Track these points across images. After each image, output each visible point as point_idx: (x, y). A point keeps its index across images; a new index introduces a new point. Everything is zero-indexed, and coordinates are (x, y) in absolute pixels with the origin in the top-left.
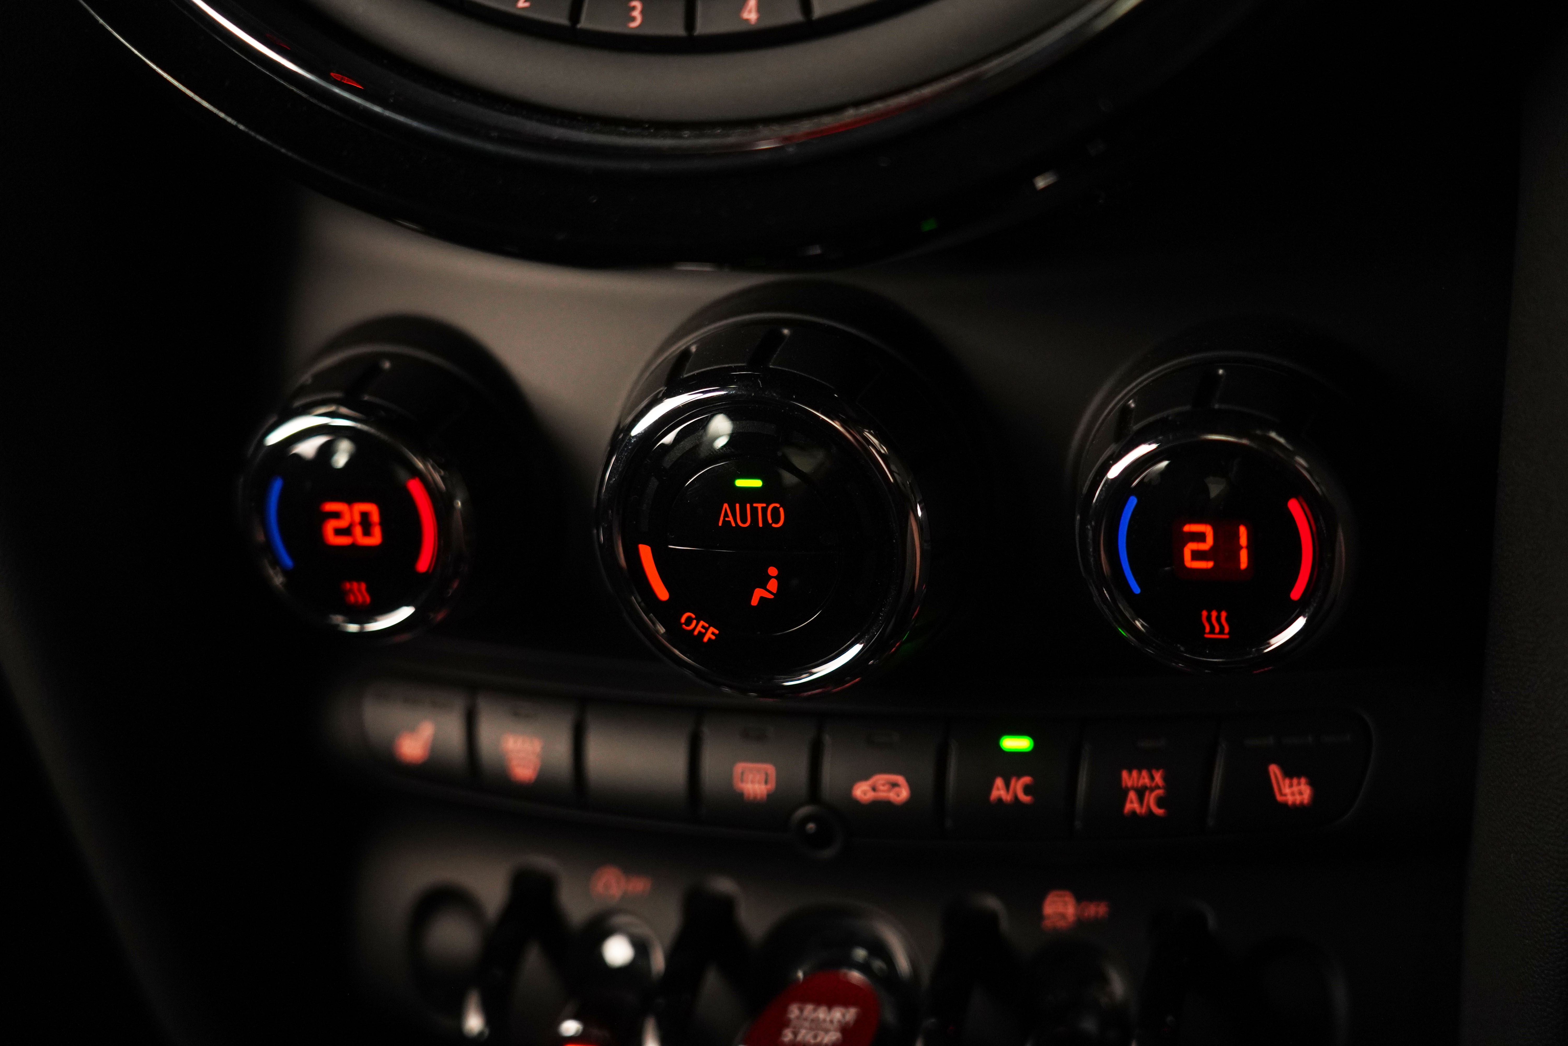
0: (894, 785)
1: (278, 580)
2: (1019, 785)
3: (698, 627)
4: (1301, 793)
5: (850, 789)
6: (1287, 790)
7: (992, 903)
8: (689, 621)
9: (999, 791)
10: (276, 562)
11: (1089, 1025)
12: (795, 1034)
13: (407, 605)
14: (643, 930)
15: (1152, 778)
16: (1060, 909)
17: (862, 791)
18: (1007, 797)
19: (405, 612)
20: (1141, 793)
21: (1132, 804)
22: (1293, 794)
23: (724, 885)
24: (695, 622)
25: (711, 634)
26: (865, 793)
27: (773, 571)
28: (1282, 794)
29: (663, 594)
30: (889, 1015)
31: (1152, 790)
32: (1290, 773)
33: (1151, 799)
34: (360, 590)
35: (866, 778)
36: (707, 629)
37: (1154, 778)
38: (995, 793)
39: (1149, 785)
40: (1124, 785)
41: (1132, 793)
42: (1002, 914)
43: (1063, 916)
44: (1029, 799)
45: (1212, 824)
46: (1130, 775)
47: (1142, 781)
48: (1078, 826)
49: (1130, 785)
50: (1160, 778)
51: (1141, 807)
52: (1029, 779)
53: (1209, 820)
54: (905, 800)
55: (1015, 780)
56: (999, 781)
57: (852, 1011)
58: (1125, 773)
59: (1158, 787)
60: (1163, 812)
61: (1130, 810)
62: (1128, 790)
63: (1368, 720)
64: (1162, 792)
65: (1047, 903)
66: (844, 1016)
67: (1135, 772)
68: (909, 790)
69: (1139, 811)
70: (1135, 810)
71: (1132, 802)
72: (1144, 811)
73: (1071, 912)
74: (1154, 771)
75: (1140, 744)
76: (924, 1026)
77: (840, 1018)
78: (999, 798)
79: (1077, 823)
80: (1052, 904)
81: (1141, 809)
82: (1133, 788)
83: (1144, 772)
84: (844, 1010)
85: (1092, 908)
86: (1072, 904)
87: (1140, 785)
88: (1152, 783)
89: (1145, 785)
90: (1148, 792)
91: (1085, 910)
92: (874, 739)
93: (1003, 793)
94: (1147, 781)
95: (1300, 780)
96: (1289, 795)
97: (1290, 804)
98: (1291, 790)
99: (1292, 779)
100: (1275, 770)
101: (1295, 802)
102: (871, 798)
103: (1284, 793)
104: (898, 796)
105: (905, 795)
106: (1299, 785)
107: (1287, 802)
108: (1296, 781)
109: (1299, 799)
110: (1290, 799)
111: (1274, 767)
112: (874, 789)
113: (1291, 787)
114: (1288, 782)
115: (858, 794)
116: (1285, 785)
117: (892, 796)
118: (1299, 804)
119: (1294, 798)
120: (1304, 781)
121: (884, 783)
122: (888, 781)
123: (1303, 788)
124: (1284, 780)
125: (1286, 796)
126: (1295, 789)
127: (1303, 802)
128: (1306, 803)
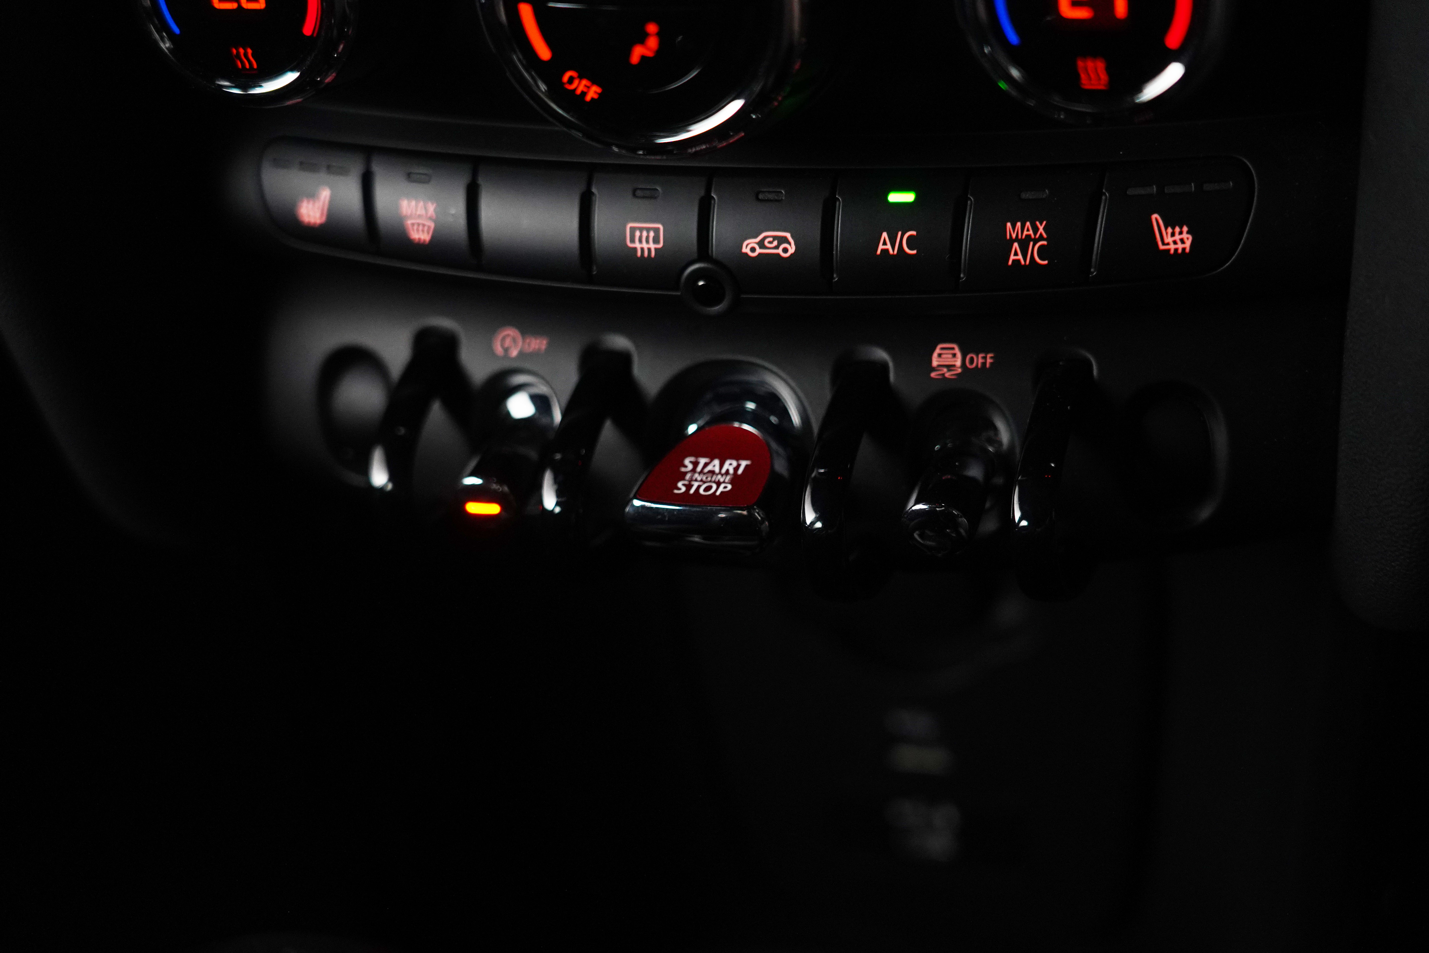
0: (783, 240)
1: (166, 45)
2: (904, 238)
3: (580, 86)
4: (1183, 241)
5: (738, 245)
6: (1169, 239)
7: (881, 354)
8: (571, 80)
9: (884, 244)
10: (164, 27)
11: (975, 472)
12: (689, 487)
13: (292, 70)
14: (542, 389)
15: (1036, 229)
16: (947, 359)
17: (750, 247)
18: (893, 252)
19: (290, 77)
20: (1024, 244)
21: (1016, 255)
22: (1175, 242)
23: (620, 342)
24: (576, 82)
25: (593, 92)
26: (753, 250)
27: (652, 28)
28: (1164, 244)
29: (544, 53)
30: (780, 466)
31: (1036, 241)
32: (1170, 222)
33: (1034, 249)
34: (246, 55)
35: (753, 236)
36: (588, 88)
37: (1038, 229)
38: (881, 247)
39: (1033, 236)
40: (1008, 237)
41: (1016, 245)
42: (891, 365)
43: (950, 367)
44: (914, 252)
45: (1095, 274)
46: (1014, 226)
47: (1025, 233)
48: (963, 278)
49: (1014, 236)
50: (1044, 229)
51: (1025, 258)
52: (914, 233)
53: (1092, 270)
54: (792, 254)
55: (900, 234)
56: (885, 235)
57: (744, 463)
58: (1009, 225)
59: (1041, 238)
60: (1046, 262)
61: (1014, 261)
62: (1012, 241)
63: (1250, 166)
64: (1045, 243)
65: (935, 355)
66: (736, 469)
67: (1019, 224)
68: (795, 244)
69: (1023, 262)
70: (1019, 260)
71: (1016, 254)
72: (1028, 262)
73: (958, 363)
74: (1038, 223)
75: (1024, 196)
76: (813, 475)
77: (731, 471)
78: (885, 251)
79: (962, 275)
80: (940, 355)
81: (1025, 260)
82: (1017, 239)
83: (1028, 224)
84: (735, 463)
85: (979, 360)
86: (959, 355)
87: (1024, 236)
88: (1035, 234)
89: (1028, 236)
90: (1031, 243)
91: (972, 360)
92: (761, 196)
93: (889, 246)
94: (1031, 232)
95: (1181, 228)
96: (1172, 243)
97: (1172, 252)
98: (1174, 238)
99: (1173, 228)
100: (1156, 219)
101: (1176, 250)
102: (760, 254)
103: (1166, 241)
104: (785, 250)
105: (792, 250)
106: (1181, 233)
107: (1169, 250)
108: (1177, 229)
109: (1180, 246)
110: (1172, 247)
111: (1155, 216)
112: (761, 244)
113: (1173, 234)
114: (1170, 230)
115: (746, 250)
116: (1167, 233)
117: (780, 251)
118: (1180, 251)
119: (1176, 246)
120: (1185, 229)
121: (771, 239)
122: (775, 238)
123: (1185, 236)
124: (1166, 229)
125: (1168, 244)
126: (1177, 237)
127: (1184, 249)
128: (1188, 250)
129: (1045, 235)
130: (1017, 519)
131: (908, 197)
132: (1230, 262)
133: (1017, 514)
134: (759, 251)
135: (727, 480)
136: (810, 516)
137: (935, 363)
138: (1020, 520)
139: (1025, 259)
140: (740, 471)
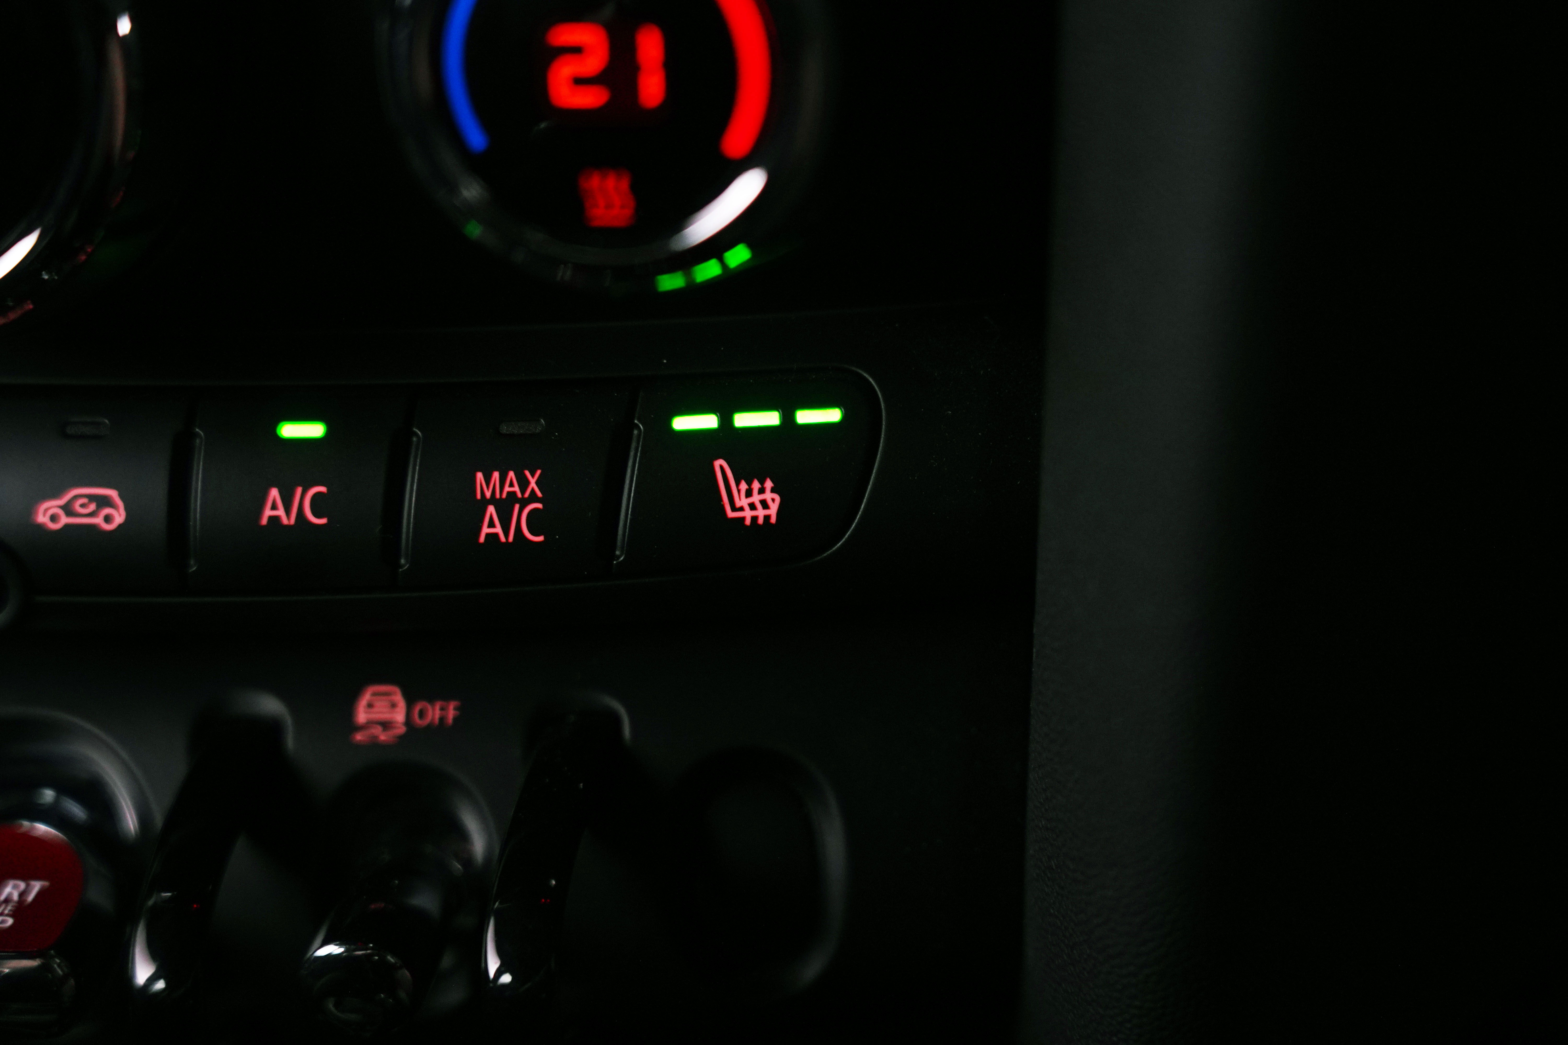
0: (103, 502)
2: (306, 498)
4: (765, 504)
5: (30, 510)
6: (743, 502)
7: (272, 705)
9: (274, 508)
15: (524, 483)
16: (381, 712)
17: (49, 514)
18: (288, 520)
20: (505, 508)
22: (752, 506)
26: (54, 518)
28: (734, 509)
31: (524, 503)
32: (744, 473)
33: (521, 517)
35: (55, 494)
37: (528, 483)
38: (268, 512)
39: (519, 495)
40: (479, 496)
41: (491, 509)
42: (289, 721)
43: (386, 725)
44: (323, 521)
45: (622, 559)
46: (488, 479)
47: (507, 489)
48: (404, 566)
49: (488, 494)
50: (537, 483)
51: (506, 531)
52: (322, 489)
53: (618, 553)
54: (120, 526)
55: (299, 490)
56: (274, 493)
57: (37, 886)
58: (480, 476)
59: (533, 498)
60: (541, 538)
61: (488, 535)
62: (485, 502)
63: (873, 382)
64: (539, 506)
65: (363, 702)
66: (22, 895)
67: (496, 475)
68: (126, 509)
69: (503, 539)
70: (496, 535)
71: (492, 525)
72: (511, 539)
73: (400, 717)
74: (527, 473)
75: (504, 429)
76: (151, 903)
77: (15, 897)
78: (274, 520)
79: (403, 561)
80: (370, 705)
81: (506, 535)
82: (493, 501)
83: (511, 474)
84: (22, 885)
85: (434, 713)
86: (402, 704)
87: (504, 495)
88: (523, 492)
89: (512, 494)
90: (517, 507)
91: (422, 714)
92: (70, 430)
93: (281, 512)
94: (516, 488)
95: (762, 482)
96: (747, 508)
97: (748, 522)
98: (750, 500)
99: (750, 483)
100: (722, 468)
101: (755, 519)
102: (67, 526)
103: (738, 504)
104: (108, 519)
105: (119, 517)
106: (762, 491)
107: (744, 518)
108: (756, 485)
109: (761, 513)
110: (748, 514)
111: (719, 463)
112: (68, 509)
113: (749, 494)
114: (744, 486)
115: (42, 518)
116: (739, 491)
117: (98, 520)
118: (761, 521)
119: (754, 513)
120: (769, 484)
121: (85, 500)
122: (92, 498)
123: (768, 496)
124: (738, 484)
125: (742, 509)
126: (756, 498)
127: (767, 518)
128: (773, 520)
129: (539, 494)
130: (492, 973)
131: (315, 430)
132: (844, 540)
133: (493, 964)
134: (64, 520)
135: (6, 912)
136: (143, 972)
137: (362, 717)
138: (499, 973)
139: (506, 533)
140: (30, 898)
